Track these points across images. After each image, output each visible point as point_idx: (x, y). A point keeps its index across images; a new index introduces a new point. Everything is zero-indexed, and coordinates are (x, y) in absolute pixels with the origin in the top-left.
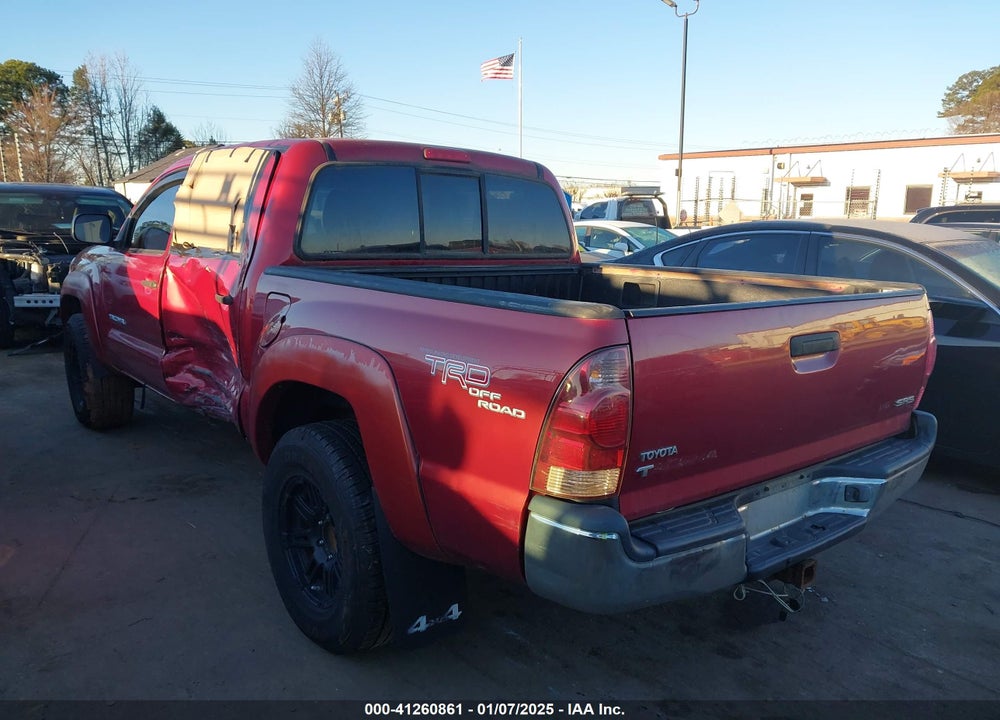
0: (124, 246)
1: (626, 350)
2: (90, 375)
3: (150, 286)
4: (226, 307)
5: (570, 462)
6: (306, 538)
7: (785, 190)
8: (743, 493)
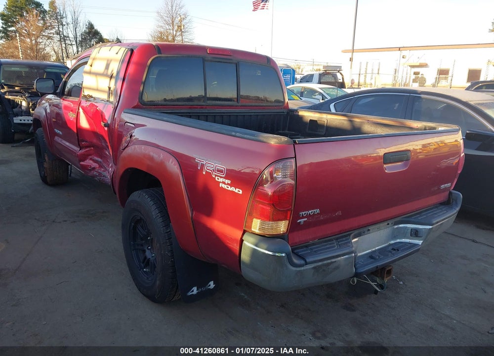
0: (61, 94)
1: (293, 160)
2: (46, 158)
3: (71, 116)
4: (106, 129)
5: (264, 217)
6: (142, 245)
7: (405, 69)
8: (356, 232)
